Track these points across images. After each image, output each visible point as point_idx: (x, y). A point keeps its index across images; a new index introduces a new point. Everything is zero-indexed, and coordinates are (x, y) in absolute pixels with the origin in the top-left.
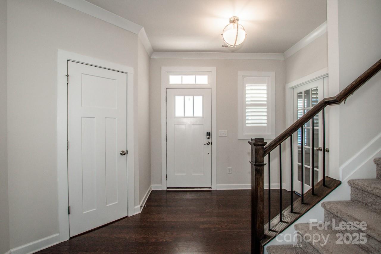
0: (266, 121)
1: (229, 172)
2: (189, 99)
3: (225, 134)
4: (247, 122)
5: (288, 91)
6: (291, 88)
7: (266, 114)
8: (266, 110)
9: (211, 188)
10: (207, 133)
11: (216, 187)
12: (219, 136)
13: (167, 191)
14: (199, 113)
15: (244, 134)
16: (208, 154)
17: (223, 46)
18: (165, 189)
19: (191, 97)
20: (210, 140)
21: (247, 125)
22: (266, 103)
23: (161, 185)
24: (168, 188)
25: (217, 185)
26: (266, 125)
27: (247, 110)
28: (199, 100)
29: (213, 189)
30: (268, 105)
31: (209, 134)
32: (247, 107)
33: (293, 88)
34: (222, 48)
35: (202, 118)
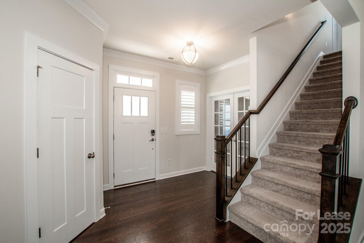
0: (194, 121)
1: (169, 163)
2: (136, 99)
3: (166, 131)
4: (182, 121)
5: (208, 99)
6: (210, 97)
7: (194, 115)
8: (194, 112)
9: (154, 179)
10: (152, 131)
11: (160, 177)
12: (161, 133)
13: (115, 190)
14: (145, 113)
15: (180, 131)
16: (153, 149)
17: (169, 58)
18: (113, 188)
19: (138, 98)
20: (154, 137)
21: (182, 123)
22: (194, 106)
23: (108, 185)
24: (115, 186)
25: (160, 175)
26: (194, 123)
27: (182, 112)
28: (145, 101)
29: (157, 179)
30: (195, 108)
31: (153, 132)
32: (182, 109)
33: (211, 97)
34: (169, 59)
35: (148, 117)
